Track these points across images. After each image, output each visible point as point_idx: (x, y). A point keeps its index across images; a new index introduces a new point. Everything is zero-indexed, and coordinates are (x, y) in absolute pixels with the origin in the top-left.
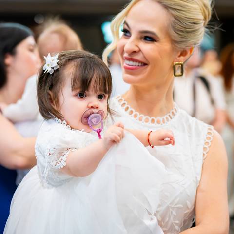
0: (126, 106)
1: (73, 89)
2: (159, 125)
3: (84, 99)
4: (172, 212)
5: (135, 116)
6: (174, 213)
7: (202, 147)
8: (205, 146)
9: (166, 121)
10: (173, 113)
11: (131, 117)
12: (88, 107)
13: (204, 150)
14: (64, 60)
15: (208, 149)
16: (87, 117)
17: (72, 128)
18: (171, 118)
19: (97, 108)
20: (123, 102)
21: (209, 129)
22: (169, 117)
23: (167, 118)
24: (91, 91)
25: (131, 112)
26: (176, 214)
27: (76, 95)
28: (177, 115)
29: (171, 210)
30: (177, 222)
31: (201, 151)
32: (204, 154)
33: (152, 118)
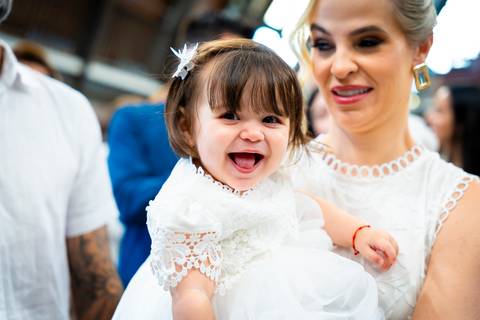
9: (390, 172)
10: (411, 156)
13: (440, 218)
15: (447, 215)
17: (215, 180)
18: (403, 164)
19: (258, 142)
21: (465, 179)
22: (398, 166)
23: (394, 166)
33: (364, 167)
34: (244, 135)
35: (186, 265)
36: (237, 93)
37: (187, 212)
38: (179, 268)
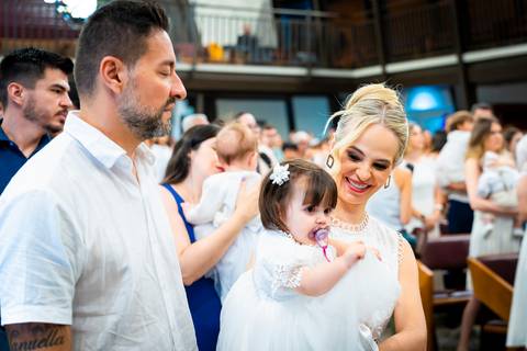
1: (304, 203)
8: (400, 254)
12: (316, 223)
16: (315, 233)
19: (324, 224)
27: (305, 210)
34: (318, 221)
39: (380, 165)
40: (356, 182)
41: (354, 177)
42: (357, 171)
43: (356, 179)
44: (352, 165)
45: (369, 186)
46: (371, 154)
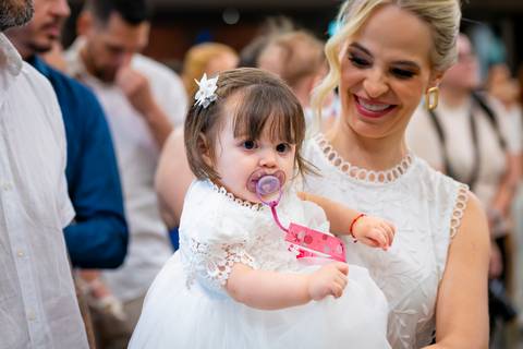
0: (330, 152)
1: (236, 135)
2: (382, 184)
3: (253, 152)
4: (398, 321)
5: (345, 168)
6: (402, 322)
7: (449, 220)
8: (455, 218)
9: (393, 177)
10: (405, 163)
11: (338, 170)
12: (258, 165)
13: (452, 225)
14: (225, 88)
15: (458, 222)
16: (256, 181)
17: (236, 197)
18: (401, 172)
19: (273, 167)
20: (326, 146)
21: (462, 191)
22: (398, 172)
23: (394, 172)
24: (265, 139)
25: (339, 162)
26: (404, 325)
27: (241, 145)
28: (412, 167)
29: (397, 317)
30: (407, 336)
31: (447, 224)
32: (452, 230)
33: (372, 172)
34: (262, 163)
35: (227, 264)
36: (259, 126)
37: (221, 225)
38: (222, 268)
39: (402, 71)
40: (366, 101)
41: (361, 94)
42: (366, 83)
43: (366, 96)
44: (356, 73)
45: (392, 107)
46: (383, 53)
